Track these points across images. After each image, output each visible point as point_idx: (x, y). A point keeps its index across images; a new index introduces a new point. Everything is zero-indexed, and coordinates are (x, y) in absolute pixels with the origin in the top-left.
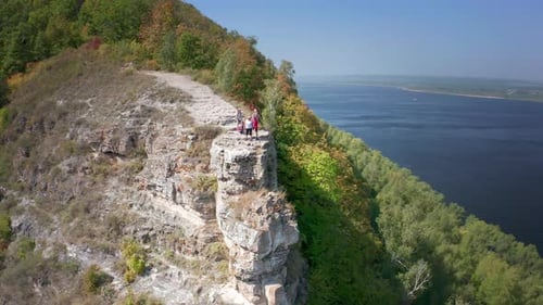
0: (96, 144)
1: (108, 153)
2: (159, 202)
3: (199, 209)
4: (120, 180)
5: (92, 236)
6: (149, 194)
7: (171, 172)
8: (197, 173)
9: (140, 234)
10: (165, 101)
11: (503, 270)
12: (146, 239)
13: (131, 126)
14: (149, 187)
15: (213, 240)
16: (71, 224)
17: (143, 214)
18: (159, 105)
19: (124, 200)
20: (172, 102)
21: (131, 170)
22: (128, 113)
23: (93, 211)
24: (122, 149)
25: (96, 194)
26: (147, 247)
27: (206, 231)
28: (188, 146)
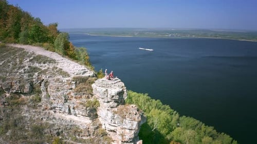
0: (8, 89)
1: (16, 93)
2: (58, 115)
3: (89, 116)
4: (29, 107)
5: (26, 138)
6: (52, 112)
7: (66, 100)
8: (84, 99)
9: (55, 132)
10: (40, 63)
12: (58, 134)
13: (27, 78)
14: (51, 109)
15: (97, 128)
16: (8, 134)
17: (51, 122)
18: (37, 65)
19: (37, 117)
20: (44, 63)
21: (34, 101)
22: (22, 70)
23: (20, 125)
24: (27, 90)
25: (16, 116)
26: (60, 137)
27: (94, 125)
28: (73, 87)
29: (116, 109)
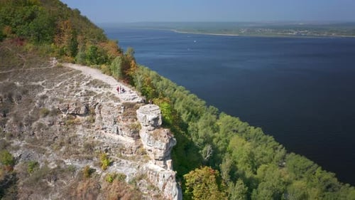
0: (65, 111)
1: (73, 114)
2: (108, 135)
3: (133, 137)
4: (83, 126)
5: (77, 153)
6: (103, 131)
7: (115, 122)
8: (129, 122)
9: (104, 149)
10: (96, 87)
11: (243, 144)
12: (107, 151)
13: (83, 101)
14: (103, 129)
15: (139, 147)
16: (61, 150)
17: (102, 141)
18: (93, 89)
19: (90, 136)
20: (100, 87)
21: (88, 121)
22: (78, 94)
23: (74, 142)
24: (82, 111)
25: (71, 135)
26: (108, 154)
27: (136, 144)
28: (122, 111)
29: (152, 132)
